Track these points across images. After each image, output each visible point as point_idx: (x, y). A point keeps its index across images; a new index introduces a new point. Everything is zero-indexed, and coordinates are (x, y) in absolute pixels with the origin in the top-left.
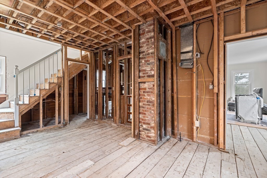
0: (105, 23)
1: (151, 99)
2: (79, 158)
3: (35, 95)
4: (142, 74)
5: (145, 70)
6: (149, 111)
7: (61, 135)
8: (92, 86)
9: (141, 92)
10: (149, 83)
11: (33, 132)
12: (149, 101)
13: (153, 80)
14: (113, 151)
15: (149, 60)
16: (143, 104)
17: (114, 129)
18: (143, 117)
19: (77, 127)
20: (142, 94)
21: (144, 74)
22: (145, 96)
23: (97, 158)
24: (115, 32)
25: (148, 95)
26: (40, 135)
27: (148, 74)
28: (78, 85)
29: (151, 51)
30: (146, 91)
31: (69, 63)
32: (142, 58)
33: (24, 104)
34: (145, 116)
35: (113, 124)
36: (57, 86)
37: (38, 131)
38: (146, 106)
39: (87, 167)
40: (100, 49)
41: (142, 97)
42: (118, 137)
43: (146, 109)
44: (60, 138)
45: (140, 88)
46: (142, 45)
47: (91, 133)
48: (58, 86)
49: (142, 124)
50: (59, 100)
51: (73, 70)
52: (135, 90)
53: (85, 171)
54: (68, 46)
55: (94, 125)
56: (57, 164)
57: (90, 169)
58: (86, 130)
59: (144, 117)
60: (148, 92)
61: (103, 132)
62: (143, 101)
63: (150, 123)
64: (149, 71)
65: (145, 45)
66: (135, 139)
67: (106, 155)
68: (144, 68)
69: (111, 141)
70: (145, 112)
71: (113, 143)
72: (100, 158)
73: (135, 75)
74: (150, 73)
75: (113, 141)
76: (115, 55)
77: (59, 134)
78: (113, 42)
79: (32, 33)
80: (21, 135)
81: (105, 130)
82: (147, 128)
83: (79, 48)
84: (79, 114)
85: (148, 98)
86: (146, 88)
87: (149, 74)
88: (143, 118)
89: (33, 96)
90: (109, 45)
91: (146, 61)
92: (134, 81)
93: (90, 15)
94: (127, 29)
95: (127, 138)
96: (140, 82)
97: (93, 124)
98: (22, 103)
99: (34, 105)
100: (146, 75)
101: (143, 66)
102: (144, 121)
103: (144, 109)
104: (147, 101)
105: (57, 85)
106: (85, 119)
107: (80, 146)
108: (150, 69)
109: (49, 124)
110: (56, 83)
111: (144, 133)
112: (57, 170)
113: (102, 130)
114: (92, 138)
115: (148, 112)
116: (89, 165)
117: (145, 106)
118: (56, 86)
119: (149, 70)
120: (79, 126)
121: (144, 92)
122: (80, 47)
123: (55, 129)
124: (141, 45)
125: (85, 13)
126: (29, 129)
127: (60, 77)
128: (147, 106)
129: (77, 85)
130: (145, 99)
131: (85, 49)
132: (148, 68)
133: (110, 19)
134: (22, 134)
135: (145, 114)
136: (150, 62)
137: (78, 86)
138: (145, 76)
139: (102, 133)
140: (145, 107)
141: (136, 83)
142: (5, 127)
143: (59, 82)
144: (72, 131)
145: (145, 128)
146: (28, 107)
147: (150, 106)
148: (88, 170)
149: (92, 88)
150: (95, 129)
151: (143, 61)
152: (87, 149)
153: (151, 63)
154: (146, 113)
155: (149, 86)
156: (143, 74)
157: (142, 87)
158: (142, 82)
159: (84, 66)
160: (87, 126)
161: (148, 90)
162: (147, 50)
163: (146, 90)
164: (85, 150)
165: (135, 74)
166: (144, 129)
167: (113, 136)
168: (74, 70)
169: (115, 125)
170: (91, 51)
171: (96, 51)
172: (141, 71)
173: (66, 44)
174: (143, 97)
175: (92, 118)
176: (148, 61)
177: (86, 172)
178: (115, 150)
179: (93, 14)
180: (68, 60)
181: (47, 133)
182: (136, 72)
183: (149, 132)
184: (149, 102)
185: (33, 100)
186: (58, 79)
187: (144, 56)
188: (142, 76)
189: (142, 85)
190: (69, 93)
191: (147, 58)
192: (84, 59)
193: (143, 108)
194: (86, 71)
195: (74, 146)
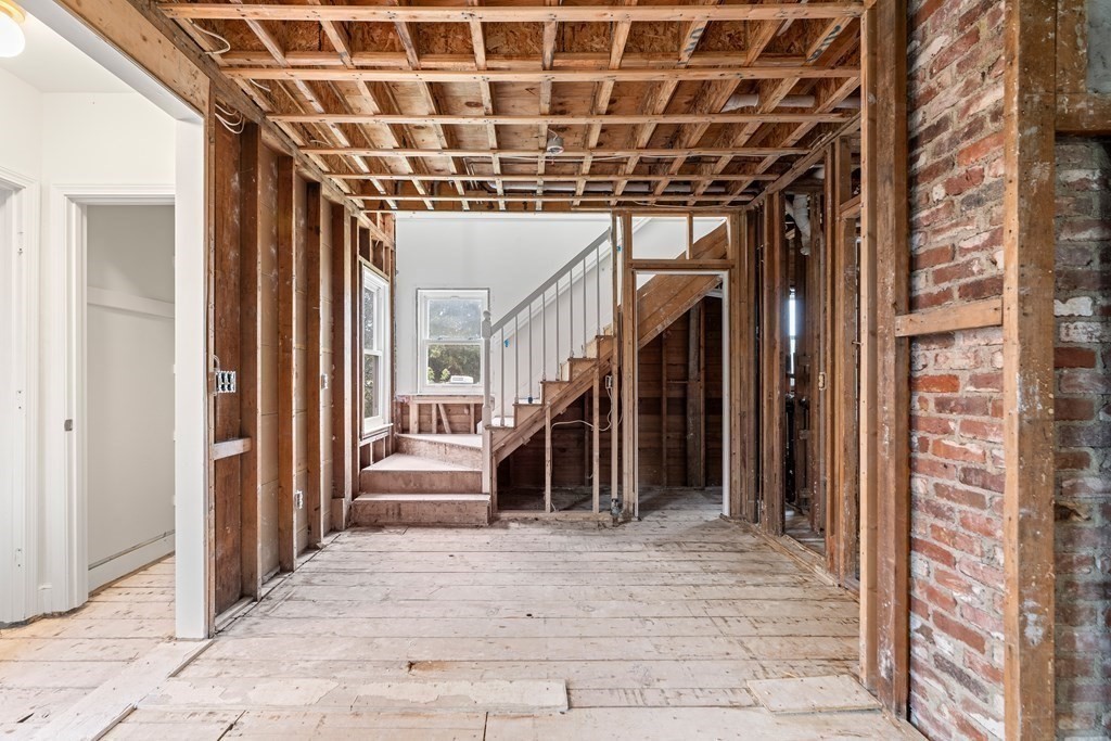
0: (696, 61)
1: (995, 459)
2: (547, 660)
3: (530, 400)
4: (931, 283)
5: (951, 252)
6: (978, 550)
7: (580, 553)
8: (744, 370)
9: (926, 401)
10: (980, 340)
11: (525, 521)
12: (978, 472)
13: (994, 319)
14: (688, 699)
15: (977, 168)
16: (937, 486)
17: (801, 600)
18: (938, 580)
19: (652, 539)
20: (928, 420)
21: (940, 277)
22: (947, 431)
23: (598, 694)
24: (788, 76)
25: (967, 427)
26: (532, 533)
27: (973, 274)
28: (706, 365)
29: (992, 97)
30: (955, 395)
31: (643, 279)
32: (930, 174)
33: (503, 428)
34: (951, 576)
35: (821, 574)
36: (597, 370)
37: (537, 519)
38: (956, 506)
39: (533, 708)
40: (769, 189)
41: (932, 438)
42: (787, 646)
43: (953, 527)
44: (566, 562)
45: (919, 374)
46: (933, 84)
47: (679, 581)
48: (600, 373)
49: (930, 624)
50: (604, 423)
51: (659, 304)
52: (880, 389)
53: (516, 718)
54: (635, 212)
55: (724, 551)
56: (481, 644)
57: (537, 721)
58: (673, 564)
59: (942, 577)
60: (968, 407)
61: (739, 592)
62: (933, 468)
63: (983, 634)
64: (976, 248)
65: (946, 76)
66: (874, 702)
67: (641, 703)
68: (942, 241)
69: (726, 650)
70: (945, 547)
71: (730, 665)
72: (607, 699)
73: (880, 296)
74: (986, 264)
75: (739, 652)
76: (829, 195)
77: (577, 548)
78: (813, 130)
79: (525, 203)
80: (493, 521)
81: (752, 588)
82: (959, 664)
83: (681, 208)
84: (708, 489)
85: (973, 448)
86: (956, 378)
87: (981, 272)
88: (932, 582)
89: (526, 405)
90: (800, 152)
91: (954, 188)
92: (873, 333)
93: (615, 59)
94: (843, 27)
95: (829, 674)
96: (912, 339)
97: (725, 544)
98: (499, 425)
99: (532, 434)
100: (954, 285)
101: (938, 226)
102: (940, 610)
103: (940, 523)
104: (965, 470)
105: (595, 366)
106: (712, 515)
107: (594, 614)
108: (986, 236)
109: (584, 505)
110: (591, 360)
111: (940, 688)
112: (461, 665)
113: (743, 583)
114: (663, 603)
115: (972, 552)
116: (545, 704)
117: (951, 504)
118: (593, 372)
119: (978, 241)
120: (662, 537)
121: (942, 405)
122: (685, 203)
123: (582, 528)
124: (924, 85)
125: (591, 62)
126: (527, 506)
127: (606, 338)
128: (965, 507)
129: (702, 365)
130: (949, 452)
131: (704, 207)
132: (969, 235)
133: (703, 26)
134: (497, 519)
135: (947, 558)
136: (988, 180)
137: (705, 368)
138: (946, 295)
139: (727, 595)
140: (951, 509)
141: (885, 342)
142: (463, 487)
143: (602, 355)
144: (627, 548)
145: (949, 657)
146: (516, 439)
147: (986, 513)
148: (528, 721)
149: (745, 379)
150: (713, 568)
151: (938, 192)
152: (602, 641)
153: (989, 187)
154: (957, 554)
155: (978, 363)
156: (937, 282)
157: (931, 371)
158: (927, 338)
159: (706, 280)
160: (694, 547)
161: (967, 390)
162: (963, 102)
163: (955, 388)
164: (594, 640)
165: (879, 290)
166: (942, 663)
167: (768, 629)
168: (663, 306)
169: (830, 580)
170: (737, 208)
171: (755, 204)
172: (922, 263)
173: (626, 208)
174: (936, 437)
175: (746, 517)
176: (971, 178)
177: (515, 723)
178: (703, 701)
179: (622, 49)
180: (633, 267)
181: (552, 534)
182: (884, 272)
183: (978, 701)
184: (980, 478)
185: (525, 416)
186: (598, 344)
187: (945, 156)
188: (929, 296)
189: (931, 355)
190: (640, 399)
191: (964, 156)
192: (708, 249)
193: (938, 512)
194: (719, 301)
195: (578, 607)
